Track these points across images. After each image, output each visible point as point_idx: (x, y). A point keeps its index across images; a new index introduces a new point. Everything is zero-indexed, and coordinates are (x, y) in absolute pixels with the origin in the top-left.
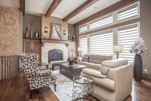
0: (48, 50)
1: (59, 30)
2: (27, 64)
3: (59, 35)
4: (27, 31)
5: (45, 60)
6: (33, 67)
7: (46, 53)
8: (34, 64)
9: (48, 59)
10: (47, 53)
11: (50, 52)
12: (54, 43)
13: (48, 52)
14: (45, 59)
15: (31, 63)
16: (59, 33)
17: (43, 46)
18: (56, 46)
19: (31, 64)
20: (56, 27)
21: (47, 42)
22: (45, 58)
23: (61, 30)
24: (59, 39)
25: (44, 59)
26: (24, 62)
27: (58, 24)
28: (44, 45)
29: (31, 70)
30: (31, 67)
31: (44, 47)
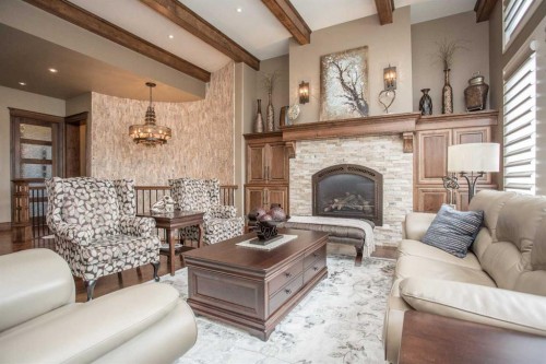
0: (312, 168)
1: (354, 76)
2: (83, 214)
3: (356, 98)
4: (259, 115)
5: (300, 207)
6: (98, 222)
7: (304, 182)
8: (100, 215)
10: (308, 181)
11: (319, 177)
12: (338, 141)
13: (314, 177)
14: (302, 204)
15: (91, 211)
16: (353, 92)
17: (294, 156)
18: (346, 152)
19: (91, 215)
20: (343, 68)
21: (305, 139)
22: (302, 201)
23: (366, 71)
24: (357, 115)
25: (298, 205)
26: (76, 207)
27: (348, 51)
28: (298, 151)
29: (94, 229)
30: (94, 221)
31: (298, 158)
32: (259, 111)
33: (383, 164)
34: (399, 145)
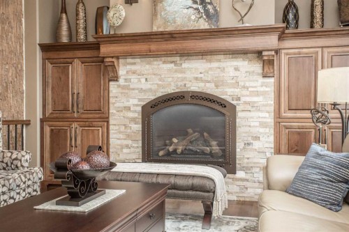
0: (142, 96)
3: (203, 1)
4: (64, 16)
5: (125, 150)
7: (131, 115)
9: (140, 150)
10: (136, 113)
11: (152, 108)
12: (177, 59)
13: (143, 107)
14: (127, 146)
17: (116, 79)
18: (189, 75)
21: (131, 55)
22: (128, 142)
24: (203, 25)
25: (122, 147)
28: (122, 71)
31: (121, 81)
32: (64, 10)
33: (237, 91)
34: (257, 67)
